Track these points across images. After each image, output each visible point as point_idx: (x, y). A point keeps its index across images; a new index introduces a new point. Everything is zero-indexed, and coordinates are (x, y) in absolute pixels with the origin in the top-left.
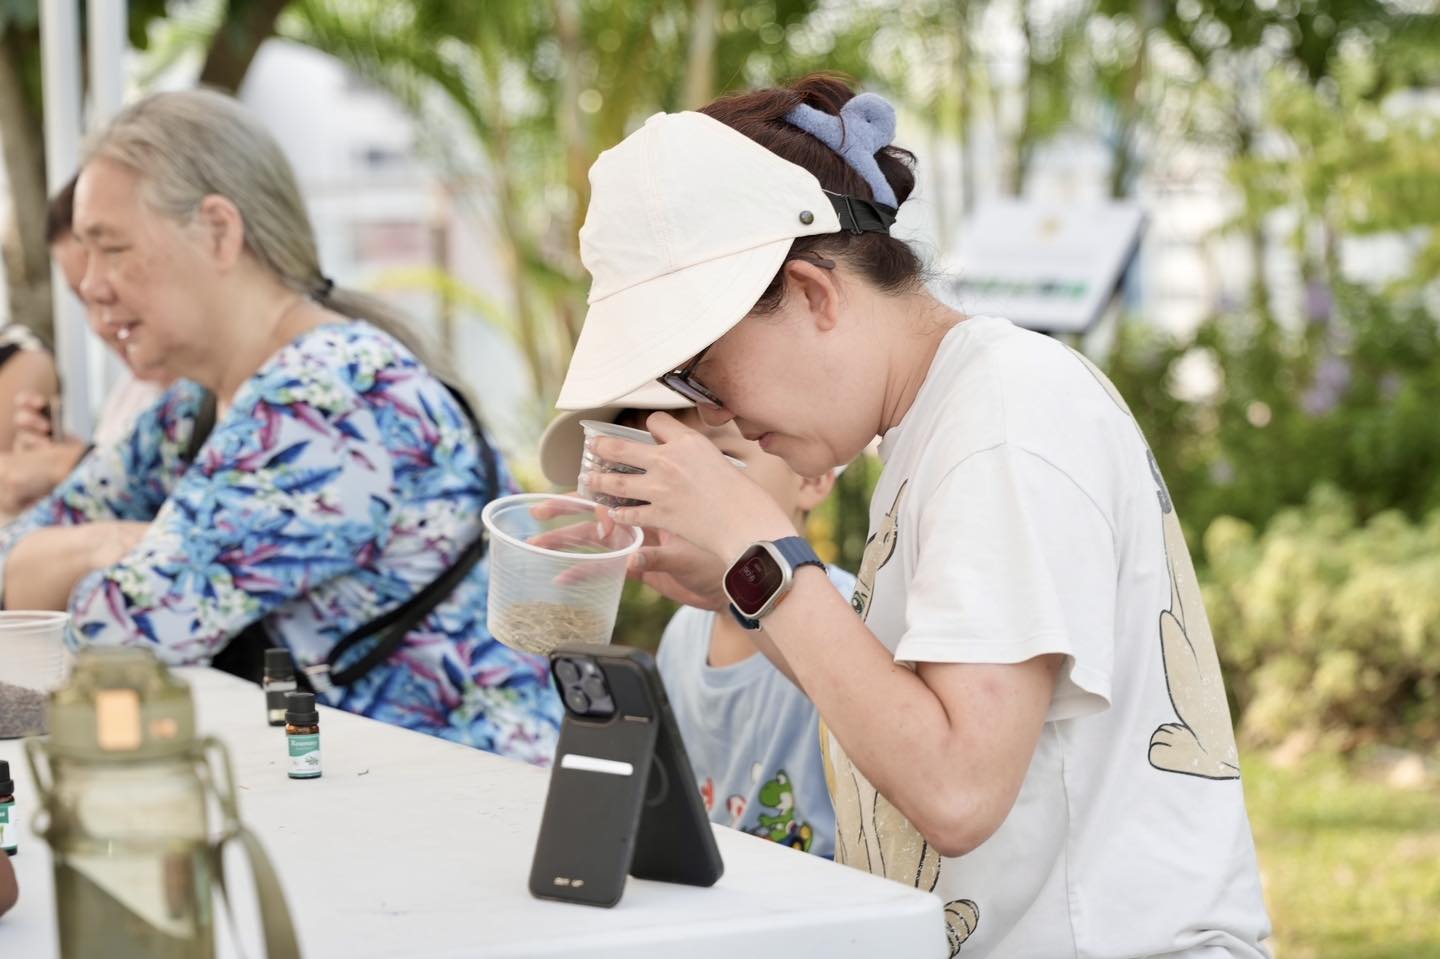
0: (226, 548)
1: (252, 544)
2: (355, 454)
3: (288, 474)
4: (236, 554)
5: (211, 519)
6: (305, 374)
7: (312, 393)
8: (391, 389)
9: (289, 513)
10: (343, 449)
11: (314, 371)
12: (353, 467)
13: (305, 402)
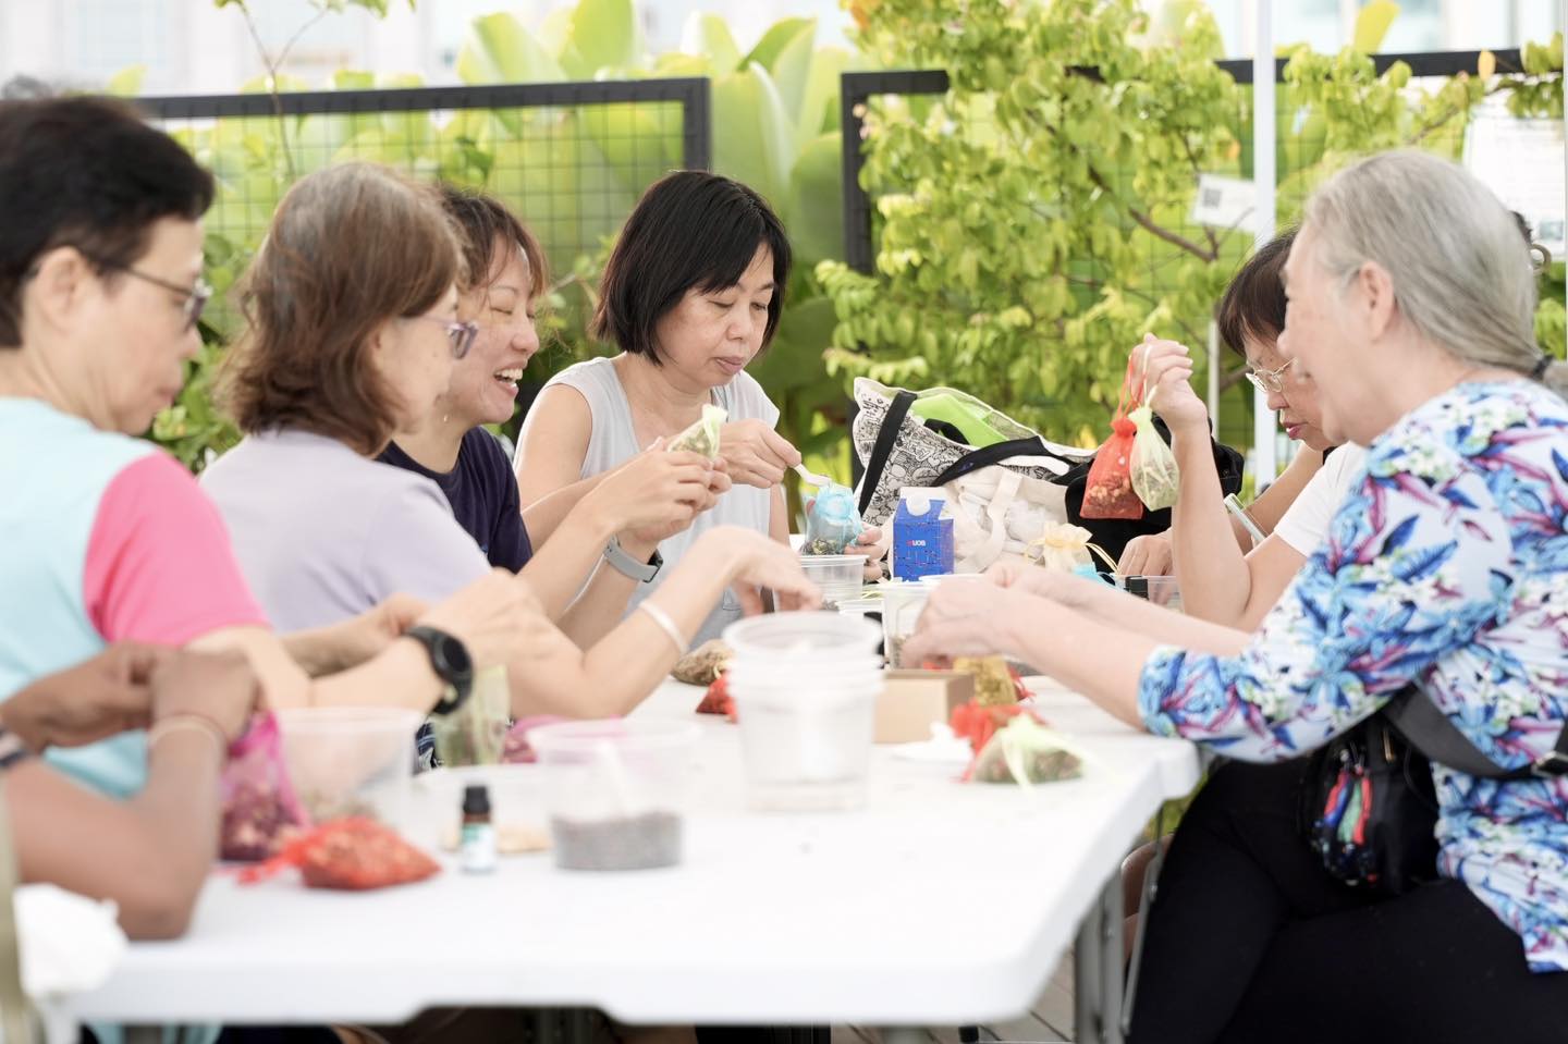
0: (1355, 654)
1: (1379, 647)
2: (1468, 523)
3: (1403, 558)
4: (1365, 660)
5: (1341, 626)
6: (1407, 442)
7: (1414, 461)
8: (1509, 452)
9: (1410, 605)
10: (1455, 521)
11: (1417, 438)
12: (1468, 539)
13: (1408, 472)
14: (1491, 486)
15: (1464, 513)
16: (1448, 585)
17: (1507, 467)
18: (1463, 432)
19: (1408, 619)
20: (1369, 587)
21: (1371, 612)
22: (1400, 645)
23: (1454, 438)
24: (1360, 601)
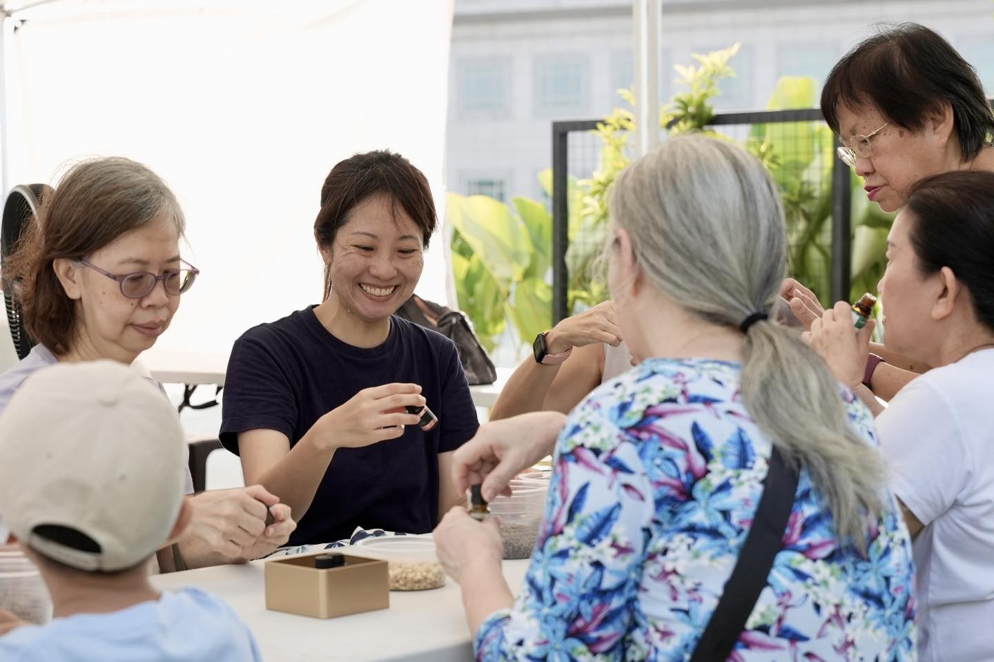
0: (571, 620)
1: (586, 609)
2: (627, 487)
3: (582, 523)
4: (580, 624)
5: (552, 595)
6: (582, 418)
7: (587, 435)
8: (659, 423)
9: (598, 565)
10: (616, 486)
11: (589, 414)
12: (628, 500)
13: (582, 446)
14: (641, 453)
15: (624, 478)
16: (622, 542)
17: (655, 437)
18: (623, 408)
19: (601, 578)
20: (563, 554)
21: (570, 577)
22: (603, 604)
23: (616, 413)
24: (562, 569)
